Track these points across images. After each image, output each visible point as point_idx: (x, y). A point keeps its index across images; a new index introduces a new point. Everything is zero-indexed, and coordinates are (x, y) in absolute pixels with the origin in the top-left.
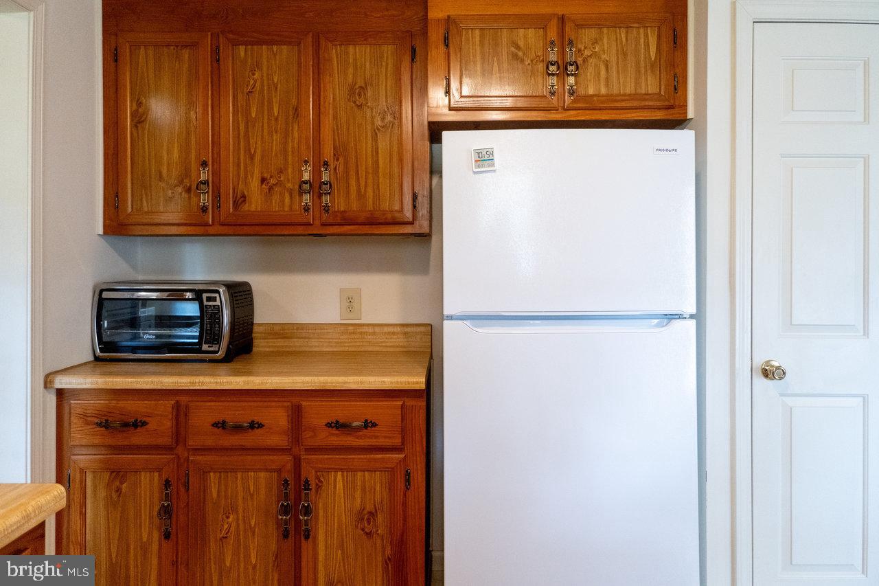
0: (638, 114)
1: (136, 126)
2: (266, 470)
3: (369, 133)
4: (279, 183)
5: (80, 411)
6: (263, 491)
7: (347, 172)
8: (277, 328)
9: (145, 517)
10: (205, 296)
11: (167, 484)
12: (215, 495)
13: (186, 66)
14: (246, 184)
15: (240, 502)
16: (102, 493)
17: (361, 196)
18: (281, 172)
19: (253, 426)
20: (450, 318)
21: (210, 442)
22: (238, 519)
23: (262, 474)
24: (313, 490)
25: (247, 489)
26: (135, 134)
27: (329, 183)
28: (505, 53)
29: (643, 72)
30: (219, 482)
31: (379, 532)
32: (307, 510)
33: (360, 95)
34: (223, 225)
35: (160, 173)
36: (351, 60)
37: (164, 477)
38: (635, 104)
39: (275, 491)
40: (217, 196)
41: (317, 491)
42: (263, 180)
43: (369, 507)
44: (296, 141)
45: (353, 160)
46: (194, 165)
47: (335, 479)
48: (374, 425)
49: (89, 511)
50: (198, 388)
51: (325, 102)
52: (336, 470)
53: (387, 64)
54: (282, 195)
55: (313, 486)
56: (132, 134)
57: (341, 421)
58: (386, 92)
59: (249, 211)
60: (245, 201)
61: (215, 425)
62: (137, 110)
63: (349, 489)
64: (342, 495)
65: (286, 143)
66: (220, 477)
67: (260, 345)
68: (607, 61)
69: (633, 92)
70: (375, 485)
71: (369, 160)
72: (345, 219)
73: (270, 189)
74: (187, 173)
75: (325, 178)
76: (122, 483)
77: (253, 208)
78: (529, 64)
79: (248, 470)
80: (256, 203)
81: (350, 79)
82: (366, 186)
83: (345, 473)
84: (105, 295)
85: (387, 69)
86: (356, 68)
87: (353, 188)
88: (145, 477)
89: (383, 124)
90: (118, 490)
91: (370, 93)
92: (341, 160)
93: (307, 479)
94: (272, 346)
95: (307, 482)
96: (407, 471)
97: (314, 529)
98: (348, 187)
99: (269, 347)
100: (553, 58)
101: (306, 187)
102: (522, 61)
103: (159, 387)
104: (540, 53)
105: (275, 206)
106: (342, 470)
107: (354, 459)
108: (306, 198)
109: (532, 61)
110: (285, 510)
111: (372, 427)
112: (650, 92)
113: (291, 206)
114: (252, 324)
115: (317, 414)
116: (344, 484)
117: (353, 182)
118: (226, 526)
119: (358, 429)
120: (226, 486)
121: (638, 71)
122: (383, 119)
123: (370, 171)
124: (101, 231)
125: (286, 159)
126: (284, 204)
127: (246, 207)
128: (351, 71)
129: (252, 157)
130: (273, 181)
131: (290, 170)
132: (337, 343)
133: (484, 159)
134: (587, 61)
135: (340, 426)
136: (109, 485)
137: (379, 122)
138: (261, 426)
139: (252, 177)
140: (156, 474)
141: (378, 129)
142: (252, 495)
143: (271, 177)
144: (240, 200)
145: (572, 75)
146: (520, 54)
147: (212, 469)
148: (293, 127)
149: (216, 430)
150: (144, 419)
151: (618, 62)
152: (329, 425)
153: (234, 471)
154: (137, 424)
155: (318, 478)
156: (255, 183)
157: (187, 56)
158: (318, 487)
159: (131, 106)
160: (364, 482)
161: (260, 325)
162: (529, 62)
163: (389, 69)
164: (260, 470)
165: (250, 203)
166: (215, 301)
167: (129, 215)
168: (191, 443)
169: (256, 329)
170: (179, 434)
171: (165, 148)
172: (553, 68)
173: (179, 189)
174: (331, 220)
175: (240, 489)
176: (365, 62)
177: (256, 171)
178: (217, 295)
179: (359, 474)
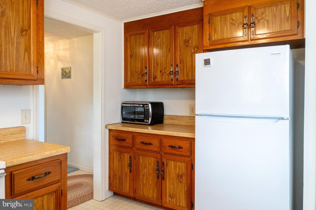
0: (281, 39)
1: (131, 58)
2: (154, 157)
3: (190, 55)
4: (165, 72)
5: (112, 135)
6: (153, 164)
7: (183, 68)
8: (171, 117)
9: (126, 166)
10: (145, 106)
11: (130, 157)
12: (141, 163)
13: (142, 39)
14: (156, 73)
15: (147, 166)
16: (117, 158)
17: (187, 75)
18: (165, 69)
19: (150, 144)
20: (198, 115)
21: (140, 147)
22: (147, 170)
23: (153, 158)
24: (165, 166)
25: (149, 162)
26: (131, 60)
27: (178, 71)
28: (228, 23)
29: (283, 22)
30: (142, 159)
31: (184, 182)
32: (163, 171)
33: (187, 43)
34: (151, 85)
35: (136, 71)
36: (185, 32)
37: (130, 155)
38: (279, 35)
39: (156, 164)
40: (149, 77)
41: (166, 166)
42: (161, 71)
43: (181, 174)
44: (169, 59)
45: (185, 64)
46: (144, 68)
47: (171, 163)
48: (182, 148)
49: (115, 161)
50: (137, 132)
51: (177, 46)
52: (172, 160)
53: (195, 32)
54: (166, 76)
55: (165, 164)
56: (130, 60)
57: (172, 146)
58: (195, 41)
59: (157, 81)
60: (156, 78)
61: (141, 142)
62: (131, 54)
63: (175, 166)
64: (173, 168)
65: (167, 59)
66: (143, 158)
67: (166, 121)
68: (268, 20)
69: (279, 30)
70: (182, 167)
71: (190, 63)
72: (183, 83)
73: (163, 74)
74: (142, 71)
75: (177, 70)
76: (121, 156)
77: (158, 80)
78: (237, 26)
79: (149, 157)
80: (159, 79)
81: (184, 38)
82: (189, 72)
83: (174, 162)
84: (123, 105)
85: (195, 33)
86: (186, 34)
87: (185, 73)
88: (126, 154)
89: (194, 51)
90: (121, 157)
91: (190, 42)
92: (182, 64)
93: (163, 162)
94: (170, 122)
95: (163, 163)
96: (192, 164)
97: (165, 177)
98: (184, 72)
99: (169, 122)
100: (245, 22)
101: (171, 73)
102: (235, 25)
103: (128, 130)
104: (241, 21)
105: (164, 79)
106: (173, 161)
107: (176, 158)
108: (172, 76)
109: (238, 24)
110: (158, 170)
111: (181, 148)
112: (286, 30)
113: (168, 79)
114: (163, 115)
115: (167, 143)
116: (174, 165)
117: (185, 71)
118: (144, 172)
119: (177, 148)
120: (144, 161)
121: (281, 22)
122: (194, 50)
123: (190, 66)
124: (123, 88)
125: (167, 65)
126: (166, 79)
127: (156, 80)
128: (185, 35)
129: (158, 65)
130: (163, 72)
131: (168, 68)
132: (188, 122)
133: (207, 62)
134: (260, 21)
135: (172, 147)
136: (119, 156)
137: (193, 51)
138: (152, 144)
139: (158, 70)
140: (128, 154)
141: (193, 53)
142: (150, 164)
143: (163, 70)
144: (155, 78)
145: (253, 27)
146: (234, 22)
147: (140, 155)
148: (168, 55)
149: (141, 144)
150: (125, 139)
151: (272, 20)
152: (169, 146)
153: (146, 156)
154: (124, 140)
155: (167, 162)
156: (159, 72)
157: (142, 37)
158: (167, 165)
159: (130, 53)
160: (179, 165)
161: (167, 115)
162: (237, 25)
163: (196, 33)
164: (152, 157)
165: (157, 79)
166: (148, 107)
167: (129, 83)
168: (136, 147)
169: (165, 117)
170: (133, 144)
171: (137, 64)
172: (245, 26)
173: (140, 75)
174: (179, 83)
175: (147, 162)
176: (189, 31)
177: (159, 69)
178: (148, 106)
179: (178, 163)
